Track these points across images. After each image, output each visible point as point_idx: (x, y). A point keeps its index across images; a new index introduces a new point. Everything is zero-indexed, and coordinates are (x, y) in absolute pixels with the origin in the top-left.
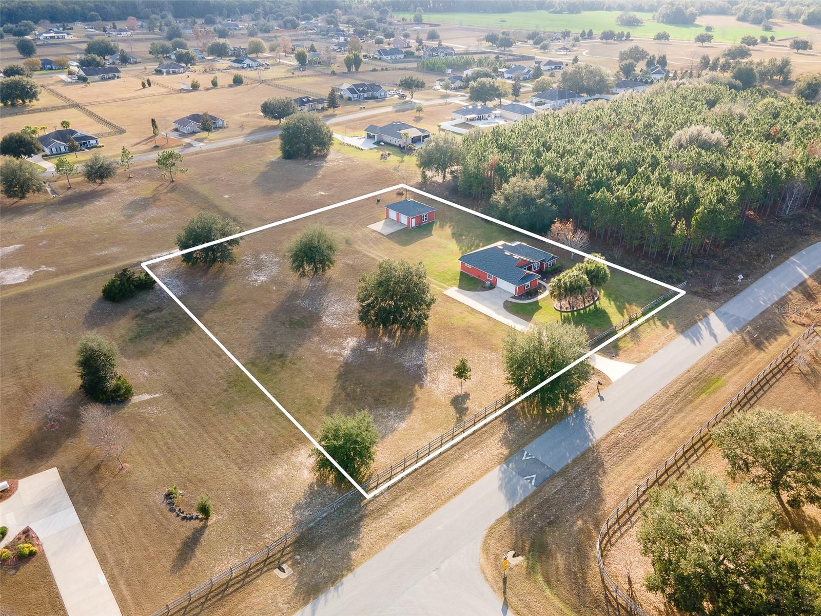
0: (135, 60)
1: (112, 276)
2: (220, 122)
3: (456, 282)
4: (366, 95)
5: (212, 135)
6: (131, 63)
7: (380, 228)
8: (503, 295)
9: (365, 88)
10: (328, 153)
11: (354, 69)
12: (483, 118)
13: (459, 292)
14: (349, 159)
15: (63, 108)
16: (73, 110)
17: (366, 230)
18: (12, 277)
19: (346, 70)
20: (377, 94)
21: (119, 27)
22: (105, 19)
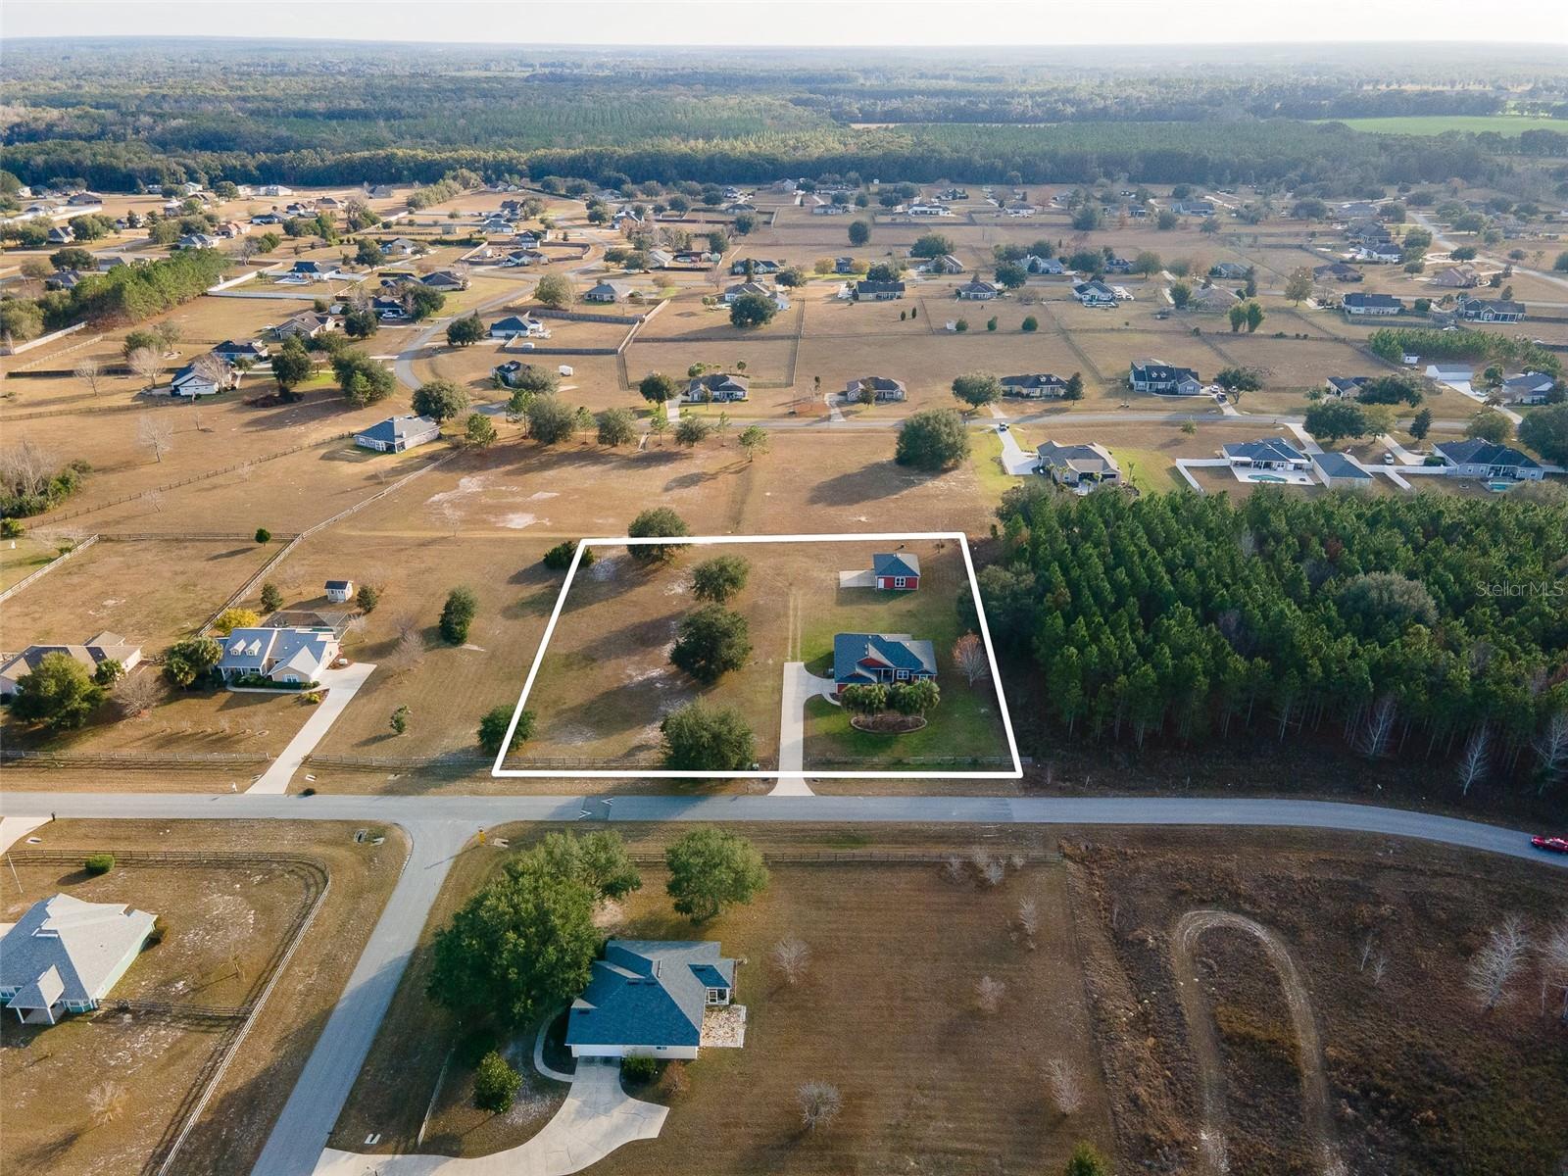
1: (558, 545)
2: (900, 393)
3: (812, 658)
4: (1161, 385)
5: (872, 409)
6: (951, 272)
7: (848, 577)
8: (827, 688)
9: (1164, 375)
10: (955, 467)
11: (1246, 330)
12: (1268, 466)
13: (799, 668)
14: (968, 483)
15: (782, 338)
16: (788, 343)
17: (833, 575)
18: (519, 521)
19: (1229, 329)
20: (1180, 387)
21: (1030, 200)
22: (1031, 182)
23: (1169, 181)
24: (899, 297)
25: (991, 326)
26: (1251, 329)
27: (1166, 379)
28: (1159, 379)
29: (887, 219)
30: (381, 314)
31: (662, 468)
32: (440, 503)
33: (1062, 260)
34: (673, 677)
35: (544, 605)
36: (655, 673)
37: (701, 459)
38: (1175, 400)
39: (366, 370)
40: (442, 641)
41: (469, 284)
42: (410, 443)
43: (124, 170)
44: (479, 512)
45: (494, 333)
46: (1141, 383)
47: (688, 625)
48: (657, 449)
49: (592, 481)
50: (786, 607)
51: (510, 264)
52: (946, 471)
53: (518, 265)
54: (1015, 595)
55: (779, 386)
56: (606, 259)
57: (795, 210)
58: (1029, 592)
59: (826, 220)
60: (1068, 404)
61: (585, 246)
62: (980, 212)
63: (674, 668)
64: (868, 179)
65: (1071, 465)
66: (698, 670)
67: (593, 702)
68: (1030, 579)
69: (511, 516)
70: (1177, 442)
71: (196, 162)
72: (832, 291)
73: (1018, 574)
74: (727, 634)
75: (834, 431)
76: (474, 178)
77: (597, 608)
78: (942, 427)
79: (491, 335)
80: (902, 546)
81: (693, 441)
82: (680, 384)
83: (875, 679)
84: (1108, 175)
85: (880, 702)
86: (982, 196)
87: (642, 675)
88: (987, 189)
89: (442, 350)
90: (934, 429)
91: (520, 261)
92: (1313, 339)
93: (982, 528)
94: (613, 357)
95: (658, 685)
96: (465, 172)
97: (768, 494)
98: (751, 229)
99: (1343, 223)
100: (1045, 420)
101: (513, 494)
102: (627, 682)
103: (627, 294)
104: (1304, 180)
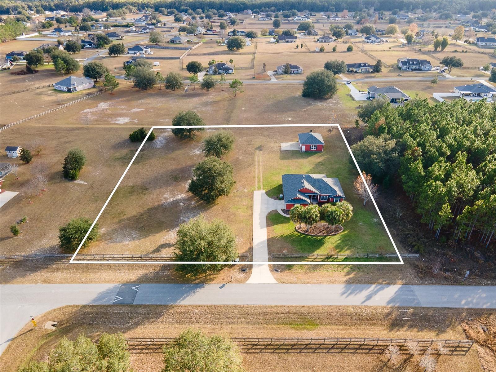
0: (317, 33)
2: (300, 71)
3: (269, 188)
4: (414, 67)
5: (288, 76)
6: (313, 35)
7: (286, 146)
8: (280, 206)
9: (415, 62)
10: (330, 98)
11: (440, 50)
12: (479, 95)
13: (262, 194)
14: (337, 104)
15: (248, 54)
16: (251, 56)
17: (277, 145)
18: (122, 121)
19: (433, 49)
20: (422, 68)
21: (338, 16)
22: (339, 11)
23: (389, 10)
24: (295, 42)
25: (334, 50)
26: (442, 49)
27: (416, 64)
28: (413, 64)
29: (287, 22)
30: (84, 46)
31: (194, 99)
32: (87, 113)
33: (357, 31)
34: (189, 199)
35: (125, 160)
36: (181, 196)
37: (212, 96)
38: (421, 73)
39: (64, 58)
40: (64, 179)
41: (124, 38)
42: (79, 88)
43: (6, 7)
44: (103, 117)
45: (129, 52)
46: (405, 67)
47: (198, 169)
48: (192, 92)
49: (161, 104)
50: (254, 161)
51: (142, 32)
52: (326, 99)
53: (145, 33)
54: (385, 152)
55: (248, 69)
56: (179, 31)
57: (252, 19)
58: (394, 150)
59: (264, 22)
60: (375, 74)
61: (172, 28)
62: (321, 20)
63: (190, 194)
64: (279, 10)
65: (387, 95)
66: (204, 195)
67: (142, 214)
68: (392, 144)
69: (119, 118)
70: (429, 88)
71: (32, 4)
72: (268, 40)
73: (385, 140)
74: (221, 174)
75: (273, 85)
76: (134, 9)
77: (153, 162)
78: (325, 78)
79: (128, 53)
80: (312, 130)
81: (209, 88)
82: (205, 69)
83: (308, 201)
84: (366, 8)
85: (316, 217)
86: (321, 15)
87: (173, 197)
88: (322, 13)
89: (107, 57)
90: (321, 78)
91: (145, 31)
92: (469, 52)
93: (349, 122)
94: (178, 60)
95: (181, 204)
96: (131, 7)
97: (243, 109)
98: (236, 24)
99: (459, 21)
100: (366, 80)
101: (123, 109)
102: (163, 202)
103: (186, 41)
104: (439, 8)
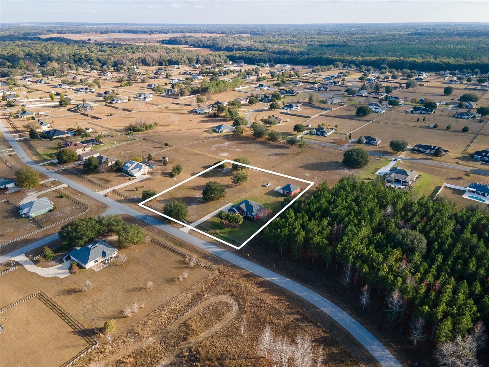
7: (278, 188)
9: (488, 155)
12: (483, 195)
15: (366, 121)
18: (224, 155)
24: (426, 114)
25: (448, 128)
28: (485, 156)
30: (264, 99)
41: (299, 94)
44: (219, 150)
45: (284, 108)
46: (477, 156)
48: (283, 145)
49: (254, 149)
55: (342, 134)
60: (435, 158)
83: (238, 212)
91: (320, 89)
97: (292, 162)
101: (232, 148)
